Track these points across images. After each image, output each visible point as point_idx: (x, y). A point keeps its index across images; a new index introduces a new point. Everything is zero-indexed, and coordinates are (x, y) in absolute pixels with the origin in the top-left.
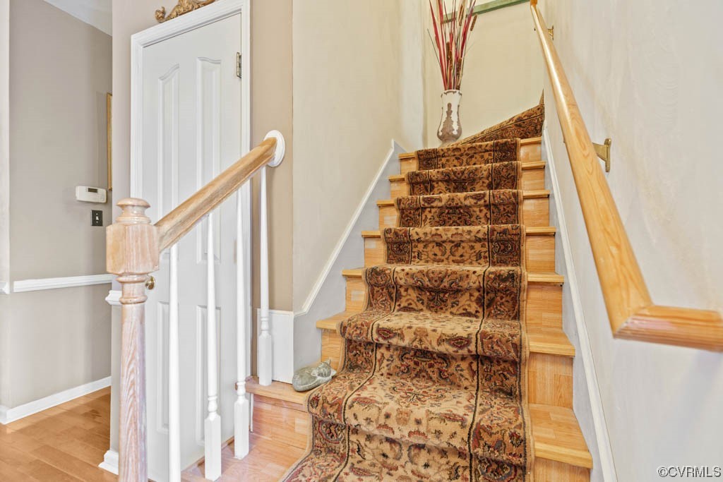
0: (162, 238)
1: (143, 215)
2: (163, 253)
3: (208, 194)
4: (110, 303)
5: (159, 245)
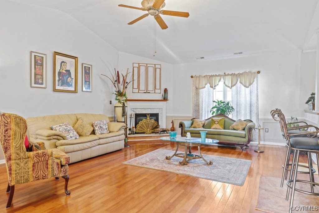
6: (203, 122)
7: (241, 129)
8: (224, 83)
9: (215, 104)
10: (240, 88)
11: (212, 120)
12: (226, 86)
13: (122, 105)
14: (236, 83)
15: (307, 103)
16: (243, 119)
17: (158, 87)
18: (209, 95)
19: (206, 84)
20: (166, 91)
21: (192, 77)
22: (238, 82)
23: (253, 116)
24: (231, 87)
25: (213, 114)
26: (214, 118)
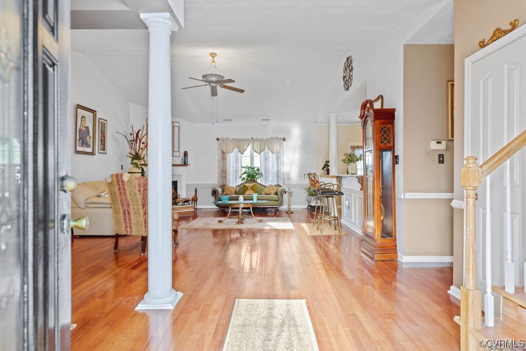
0: (483, 172)
1: (475, 163)
2: (483, 179)
3: (506, 151)
4: (453, 206)
5: (482, 176)
6: (235, 189)
7: (273, 193)
8: (253, 148)
9: (244, 170)
10: (268, 154)
11: (245, 186)
12: (255, 151)
13: (140, 171)
14: (264, 149)
15: (323, 169)
16: (273, 185)
17: (176, 149)
18: (237, 159)
19: (234, 149)
20: (186, 154)
21: (218, 139)
22: (266, 148)
23: (279, 181)
24: (260, 153)
25: (242, 180)
26: (246, 184)
